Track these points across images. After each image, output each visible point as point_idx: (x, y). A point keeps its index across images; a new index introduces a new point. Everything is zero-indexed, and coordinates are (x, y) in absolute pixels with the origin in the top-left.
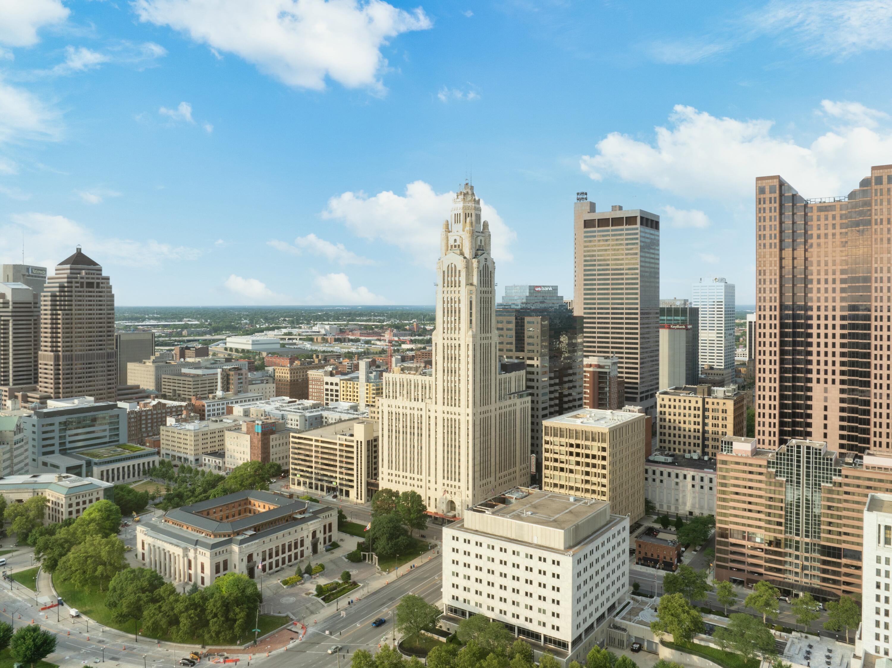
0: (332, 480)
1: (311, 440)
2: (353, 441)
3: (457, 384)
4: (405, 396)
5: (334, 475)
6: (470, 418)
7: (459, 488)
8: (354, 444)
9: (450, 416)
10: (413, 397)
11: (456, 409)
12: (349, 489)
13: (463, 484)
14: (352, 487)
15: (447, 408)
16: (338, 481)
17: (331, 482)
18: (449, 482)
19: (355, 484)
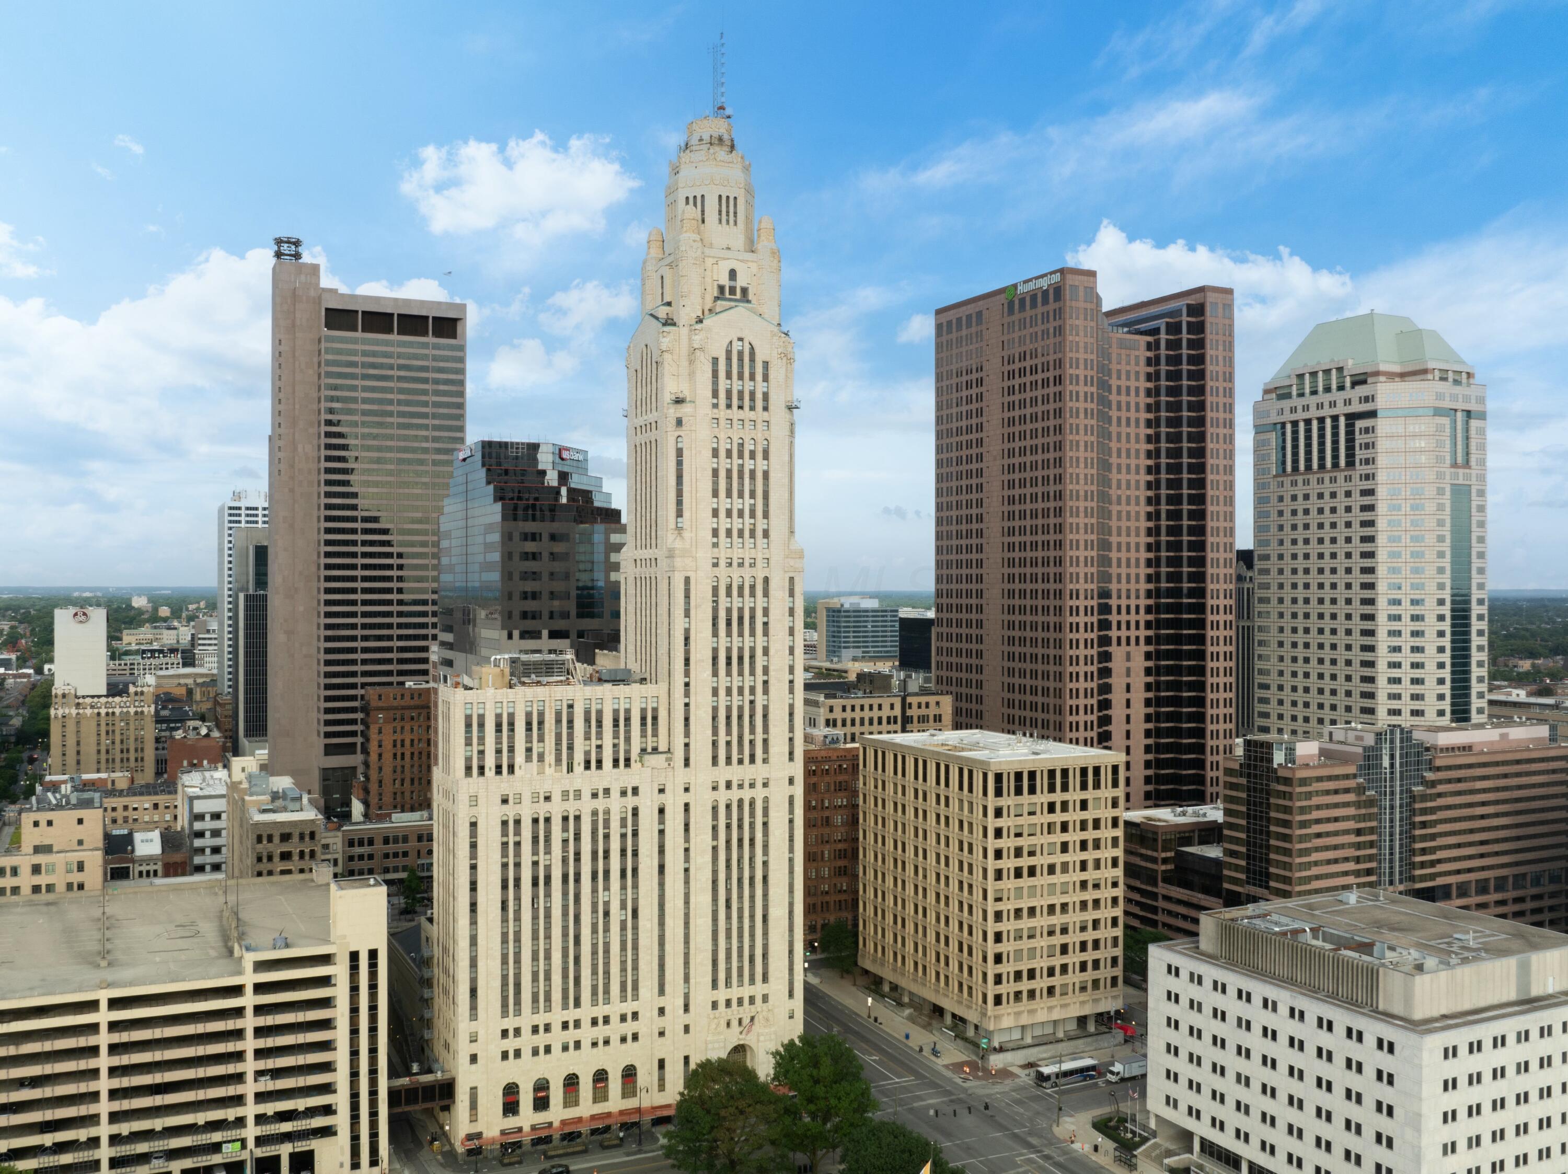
0: (216, 1137)
1: (92, 1005)
2: (326, 959)
3: (760, 700)
4: (550, 758)
5: (230, 1114)
6: (799, 791)
7: (765, 998)
8: (340, 971)
9: (735, 795)
10: (579, 757)
11: (758, 771)
12: (314, 1144)
13: (778, 984)
14: (327, 1132)
15: (724, 773)
16: (251, 1132)
17: (216, 1148)
18: (734, 993)
19: (342, 1120)
